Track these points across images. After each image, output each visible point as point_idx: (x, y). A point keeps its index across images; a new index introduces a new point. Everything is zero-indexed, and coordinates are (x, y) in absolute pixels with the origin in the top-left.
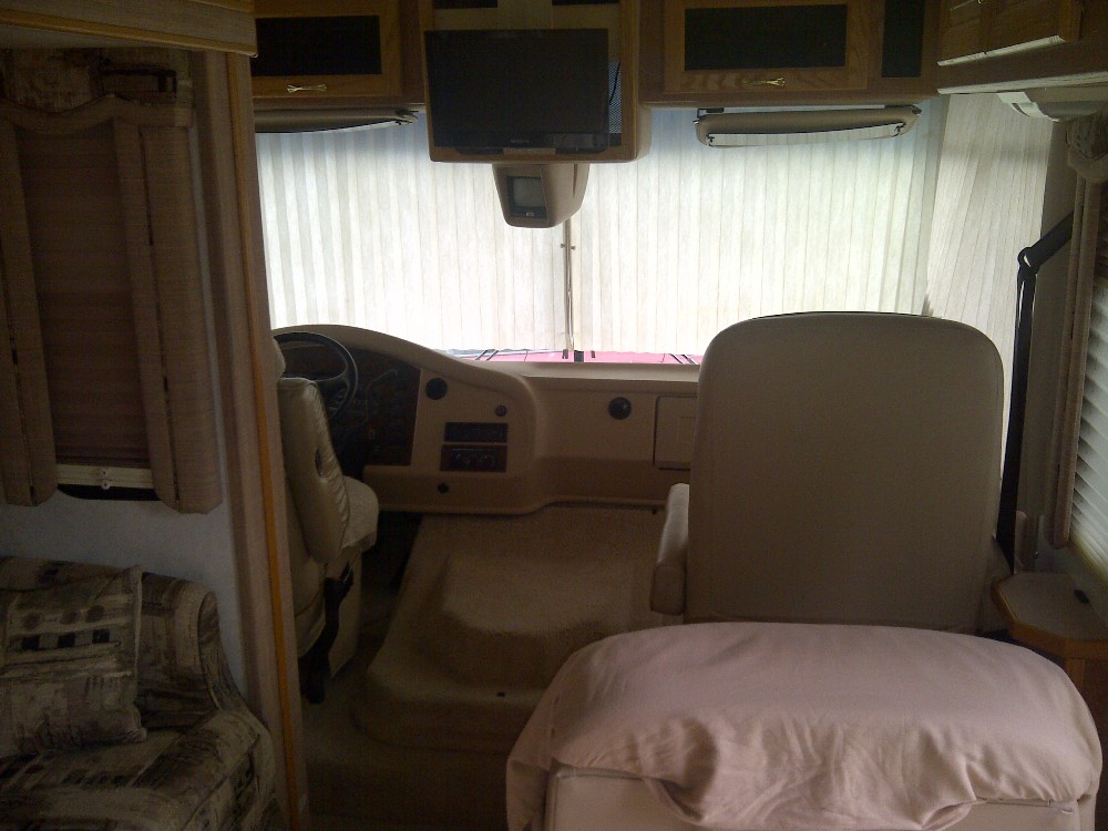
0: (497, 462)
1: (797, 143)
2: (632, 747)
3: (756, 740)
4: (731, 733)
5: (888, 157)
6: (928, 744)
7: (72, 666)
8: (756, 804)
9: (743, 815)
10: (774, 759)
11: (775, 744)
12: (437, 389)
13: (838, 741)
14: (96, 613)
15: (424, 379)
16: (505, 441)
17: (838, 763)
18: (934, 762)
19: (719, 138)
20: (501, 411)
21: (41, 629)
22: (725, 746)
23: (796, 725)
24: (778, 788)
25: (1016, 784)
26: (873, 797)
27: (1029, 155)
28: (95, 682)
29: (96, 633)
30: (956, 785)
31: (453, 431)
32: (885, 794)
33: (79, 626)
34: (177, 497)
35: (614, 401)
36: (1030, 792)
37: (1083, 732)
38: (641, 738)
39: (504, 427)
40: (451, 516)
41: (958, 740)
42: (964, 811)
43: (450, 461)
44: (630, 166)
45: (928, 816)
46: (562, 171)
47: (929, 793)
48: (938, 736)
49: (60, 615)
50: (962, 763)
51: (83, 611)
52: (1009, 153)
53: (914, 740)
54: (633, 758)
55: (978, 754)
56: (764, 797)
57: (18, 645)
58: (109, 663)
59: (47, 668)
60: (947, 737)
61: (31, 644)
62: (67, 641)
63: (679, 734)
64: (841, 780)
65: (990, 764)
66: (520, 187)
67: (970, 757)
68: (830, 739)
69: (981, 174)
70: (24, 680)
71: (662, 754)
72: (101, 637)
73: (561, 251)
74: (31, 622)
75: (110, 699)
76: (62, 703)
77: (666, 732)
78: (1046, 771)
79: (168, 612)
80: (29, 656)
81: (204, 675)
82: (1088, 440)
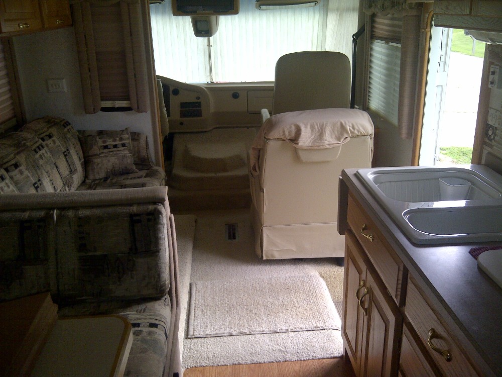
0: (199, 114)
1: (282, 8)
2: (284, 132)
3: (309, 127)
4: (304, 126)
5: (311, 13)
6: (341, 124)
7: (118, 152)
8: (309, 141)
9: (306, 143)
10: (312, 131)
11: (312, 127)
12: (176, 93)
13: (325, 126)
14: (121, 139)
15: (171, 89)
16: (200, 107)
17: (325, 130)
18: (343, 127)
19: (263, 7)
20: (198, 98)
21: (108, 143)
22: (303, 128)
23: (316, 123)
24: (313, 137)
25: (358, 131)
26: (332, 137)
27: (354, 10)
28: (124, 156)
29: (122, 144)
30: (347, 133)
31: (183, 105)
32: (334, 136)
33: (117, 143)
34: (138, 108)
35: (234, 93)
36: (361, 133)
37: (370, 123)
38: (286, 129)
39: (200, 103)
40: (184, 133)
41: (347, 122)
42: (349, 139)
43: (183, 115)
44: (236, 16)
45: (342, 140)
46: (213, 18)
47: (342, 135)
48: (343, 123)
49: (111, 140)
50: (348, 127)
51: (117, 139)
52: (348, 10)
53: (339, 124)
54: (284, 134)
55: (351, 126)
56: (311, 139)
57: (103, 147)
58: (127, 152)
59: (111, 153)
60: (345, 122)
61: (106, 147)
62: (115, 146)
63: (293, 127)
64: (325, 133)
65: (353, 127)
66: (199, 24)
67: (350, 126)
68: (323, 125)
69: (341, 16)
70: (106, 156)
71: (290, 132)
72: (124, 145)
73: (207, 47)
74: (104, 142)
75: (129, 161)
76: (117, 162)
77: (291, 127)
78: (364, 128)
79: (138, 140)
80: (106, 150)
81: (148, 158)
82: (370, 91)
